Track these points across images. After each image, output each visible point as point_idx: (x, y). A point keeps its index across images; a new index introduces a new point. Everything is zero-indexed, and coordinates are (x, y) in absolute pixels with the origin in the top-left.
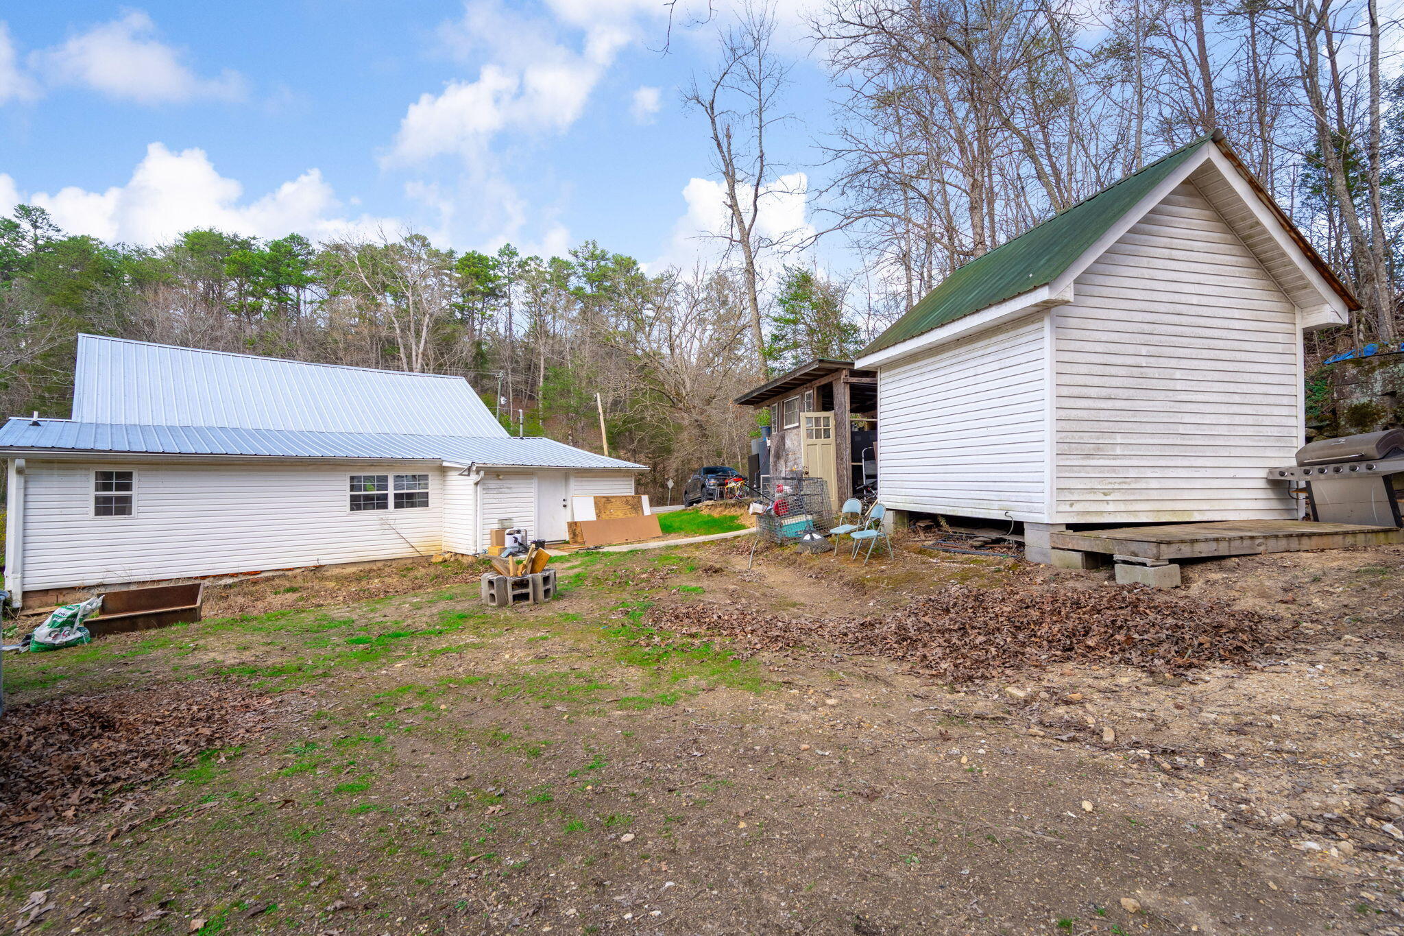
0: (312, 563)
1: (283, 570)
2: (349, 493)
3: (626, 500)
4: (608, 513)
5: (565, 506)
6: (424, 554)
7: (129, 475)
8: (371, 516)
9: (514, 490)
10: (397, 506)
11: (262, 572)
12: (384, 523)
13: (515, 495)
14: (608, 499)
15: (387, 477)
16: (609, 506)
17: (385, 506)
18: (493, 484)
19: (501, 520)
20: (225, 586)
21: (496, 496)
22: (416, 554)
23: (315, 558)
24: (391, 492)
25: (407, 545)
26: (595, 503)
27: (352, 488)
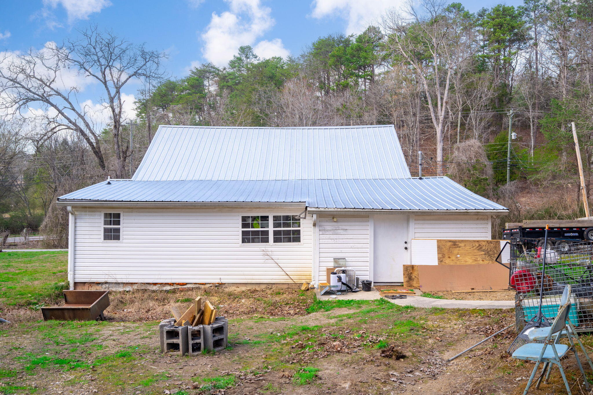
0: (216, 280)
1: (199, 284)
2: (241, 230)
3: (479, 245)
4: (453, 258)
5: (406, 248)
6: (297, 281)
7: (118, 216)
8: (257, 247)
9: (349, 232)
10: (276, 240)
11: (186, 284)
12: (266, 254)
13: (351, 236)
14: (455, 244)
15: (268, 217)
16: (456, 251)
17: (266, 240)
18: (329, 225)
19: (336, 260)
20: (166, 291)
21: (332, 237)
22: (290, 281)
23: (219, 277)
24: (271, 229)
25: (283, 273)
26: (439, 247)
27: (244, 226)
